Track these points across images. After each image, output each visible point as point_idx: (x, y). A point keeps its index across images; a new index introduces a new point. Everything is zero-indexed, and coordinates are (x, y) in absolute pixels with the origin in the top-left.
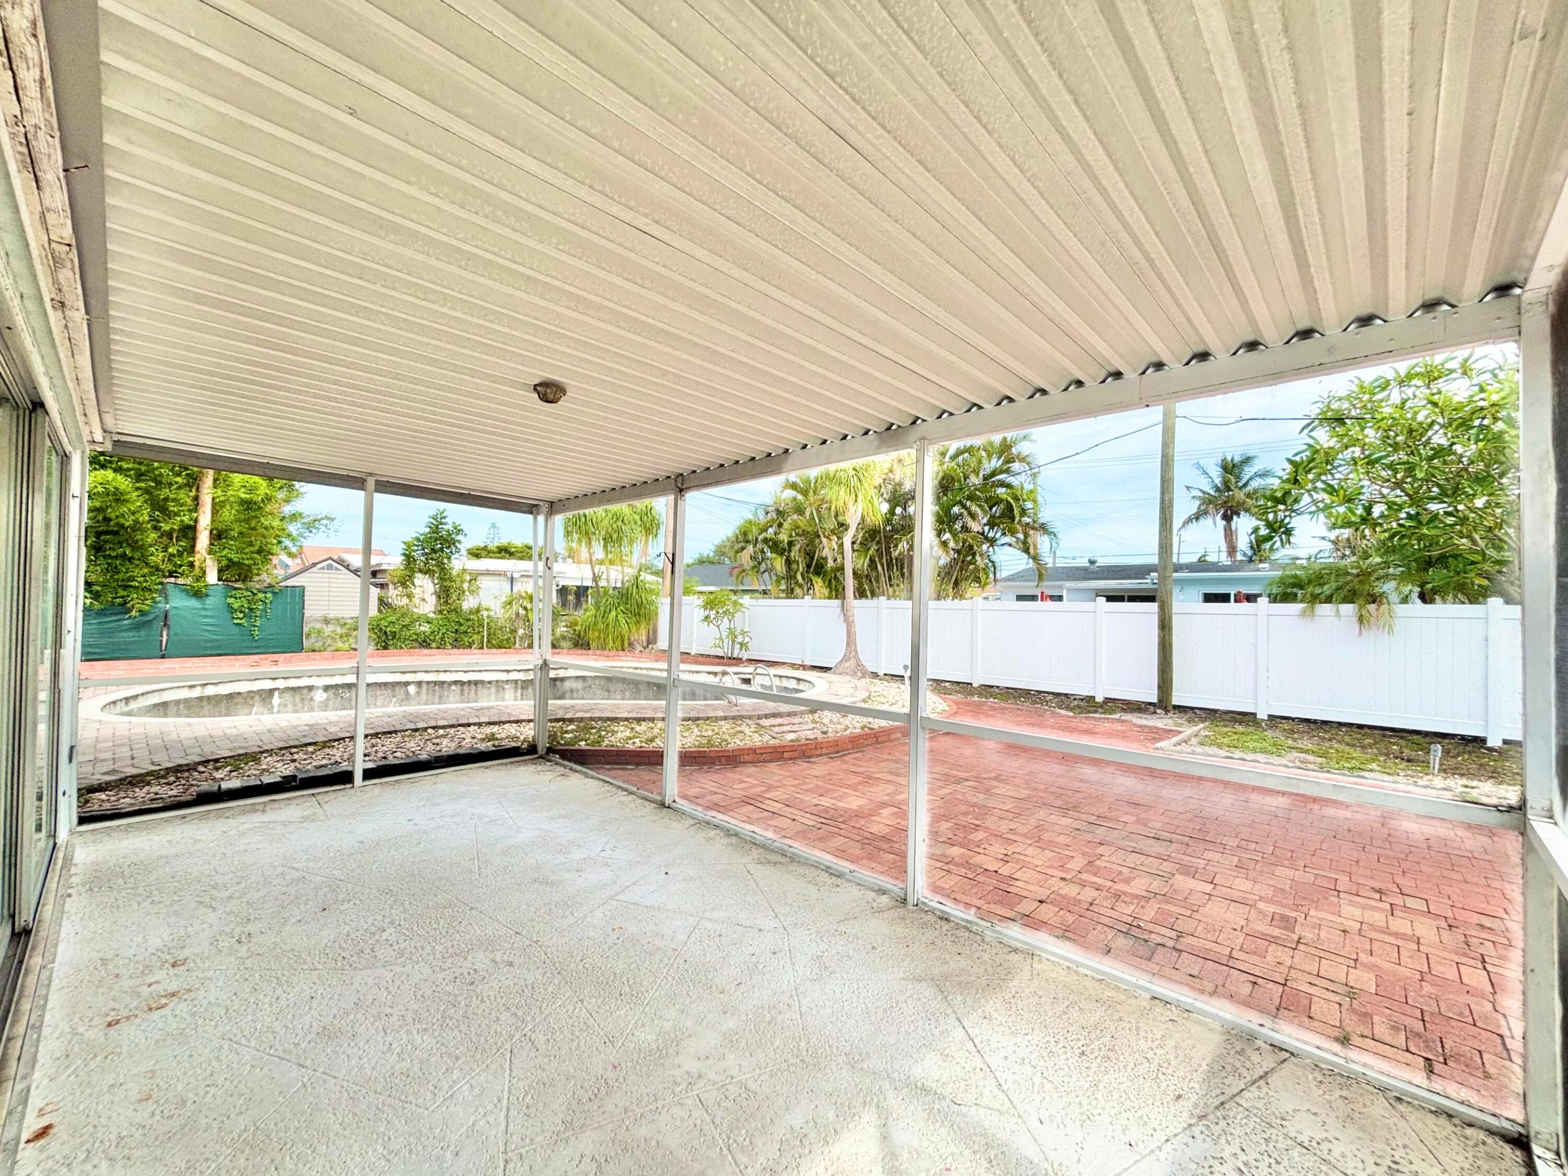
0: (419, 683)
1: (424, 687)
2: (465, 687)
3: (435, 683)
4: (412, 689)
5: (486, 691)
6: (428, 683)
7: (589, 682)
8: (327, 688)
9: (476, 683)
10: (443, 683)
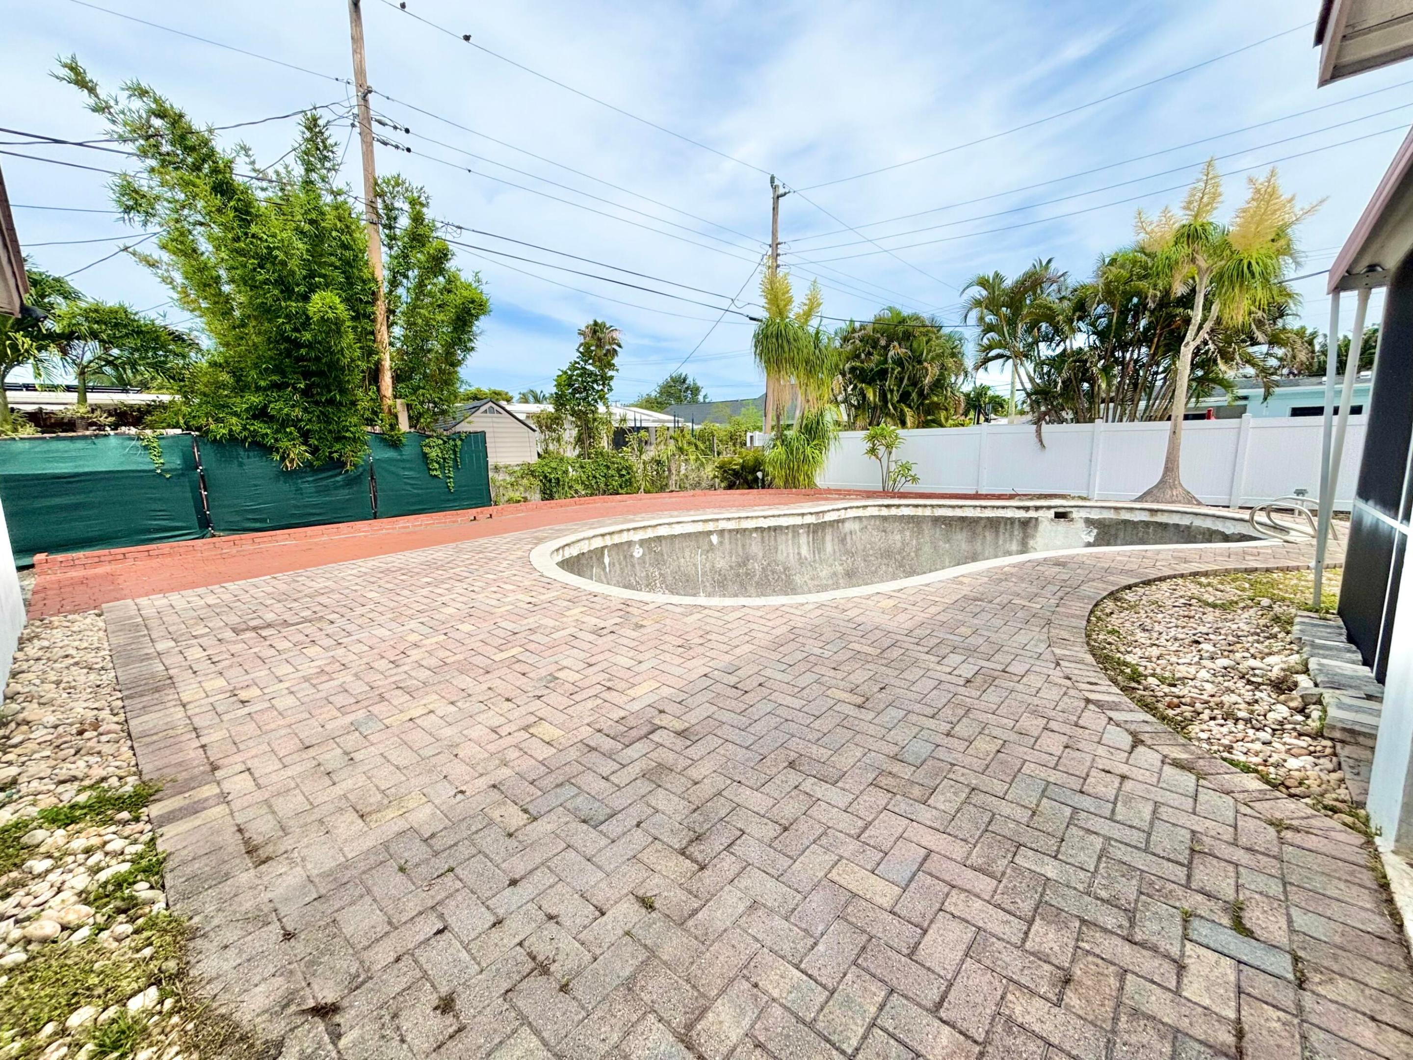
0: (721, 532)
1: (727, 535)
2: (765, 534)
3: (737, 531)
4: (715, 539)
5: (784, 537)
6: (730, 531)
7: (865, 522)
8: (642, 542)
9: (775, 529)
10: (745, 530)
